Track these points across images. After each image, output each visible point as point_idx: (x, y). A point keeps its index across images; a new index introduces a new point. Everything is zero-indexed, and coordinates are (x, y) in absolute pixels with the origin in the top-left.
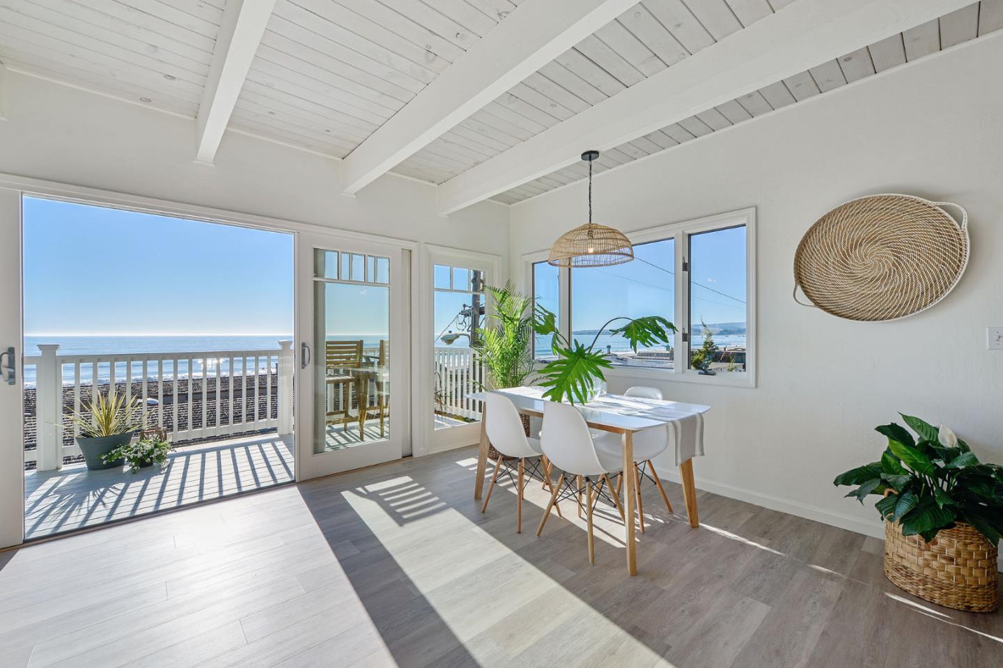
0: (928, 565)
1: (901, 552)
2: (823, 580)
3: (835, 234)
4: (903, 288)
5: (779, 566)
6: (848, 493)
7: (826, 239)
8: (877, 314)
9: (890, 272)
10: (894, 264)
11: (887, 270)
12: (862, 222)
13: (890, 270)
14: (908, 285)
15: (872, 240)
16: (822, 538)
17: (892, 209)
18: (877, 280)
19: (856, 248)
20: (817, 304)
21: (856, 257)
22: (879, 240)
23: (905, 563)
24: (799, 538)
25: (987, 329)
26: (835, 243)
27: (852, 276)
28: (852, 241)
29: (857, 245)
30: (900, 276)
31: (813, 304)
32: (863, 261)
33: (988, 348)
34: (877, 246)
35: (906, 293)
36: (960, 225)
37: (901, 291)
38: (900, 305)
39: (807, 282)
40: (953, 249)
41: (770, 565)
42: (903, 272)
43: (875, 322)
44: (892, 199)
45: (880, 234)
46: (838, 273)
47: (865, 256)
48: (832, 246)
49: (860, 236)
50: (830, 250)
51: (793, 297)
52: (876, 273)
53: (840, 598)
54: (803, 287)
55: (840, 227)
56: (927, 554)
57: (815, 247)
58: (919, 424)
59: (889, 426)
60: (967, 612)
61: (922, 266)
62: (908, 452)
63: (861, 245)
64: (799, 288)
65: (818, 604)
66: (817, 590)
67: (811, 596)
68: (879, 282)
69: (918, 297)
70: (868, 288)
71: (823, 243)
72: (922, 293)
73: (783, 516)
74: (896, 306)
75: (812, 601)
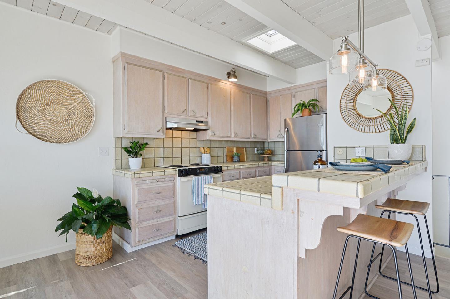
0: (96, 250)
1: (86, 250)
2: (59, 284)
3: (40, 94)
4: (71, 129)
5: (34, 294)
6: (60, 234)
7: (35, 96)
8: (60, 140)
9: (66, 120)
10: (67, 117)
11: (64, 119)
12: (54, 92)
13: (66, 119)
14: (73, 127)
15: (58, 102)
16: (40, 267)
17: (67, 90)
18: (60, 123)
19: (50, 104)
20: (29, 133)
21: (50, 109)
22: (61, 103)
23: (88, 254)
24: (29, 273)
25: (99, 148)
26: (40, 99)
27: (48, 119)
28: (49, 100)
29: (51, 103)
30: (70, 122)
31: (27, 132)
32: (54, 112)
33: (99, 155)
34: (60, 106)
35: (72, 131)
36: (92, 105)
37: (71, 130)
38: (70, 136)
39: (23, 119)
40: (89, 114)
41: (29, 297)
42: (71, 121)
43: (59, 144)
44: (67, 85)
45: (62, 100)
46: (41, 116)
47: (55, 109)
48: (38, 101)
49: (52, 99)
50: (37, 102)
51: (15, 127)
52: (59, 120)
53: (72, 286)
54: (20, 121)
55: (43, 91)
56: (96, 245)
57: (28, 99)
58: (85, 190)
59: (76, 194)
60: (108, 260)
61: (78, 119)
62: (85, 204)
63: (53, 104)
64: (18, 121)
65: (67, 295)
66: (61, 290)
67: (61, 294)
68: (61, 124)
69: (77, 133)
70: (56, 126)
71: (33, 98)
72: (79, 132)
73: (10, 268)
74: (68, 137)
75: (64, 296)
